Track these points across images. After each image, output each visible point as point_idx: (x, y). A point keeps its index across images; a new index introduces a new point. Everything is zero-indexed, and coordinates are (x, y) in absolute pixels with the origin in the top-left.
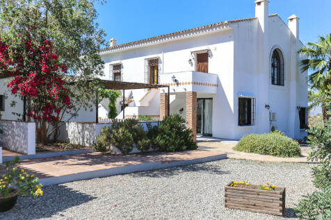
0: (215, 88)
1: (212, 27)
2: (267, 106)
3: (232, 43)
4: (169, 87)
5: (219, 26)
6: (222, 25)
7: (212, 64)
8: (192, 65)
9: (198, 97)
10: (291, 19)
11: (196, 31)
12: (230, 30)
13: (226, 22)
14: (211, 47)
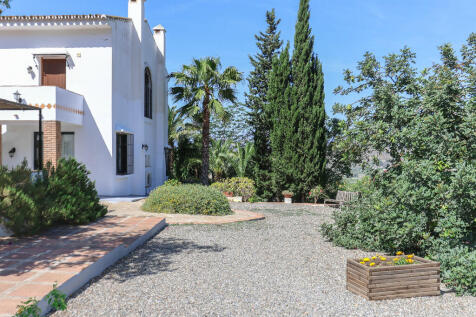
0: (80, 116)
1: (77, 19)
2: (145, 147)
3: (109, 50)
4: (40, 110)
5: (90, 20)
6: (97, 19)
7: (73, 78)
8: (33, 76)
9: (63, 130)
10: (157, 31)
11: (45, 21)
12: (107, 29)
13: (103, 16)
14: (73, 52)
